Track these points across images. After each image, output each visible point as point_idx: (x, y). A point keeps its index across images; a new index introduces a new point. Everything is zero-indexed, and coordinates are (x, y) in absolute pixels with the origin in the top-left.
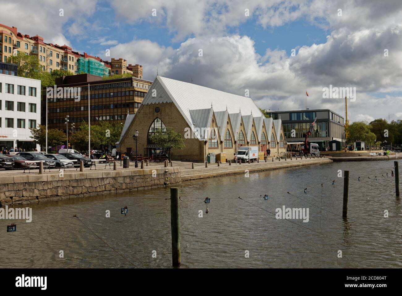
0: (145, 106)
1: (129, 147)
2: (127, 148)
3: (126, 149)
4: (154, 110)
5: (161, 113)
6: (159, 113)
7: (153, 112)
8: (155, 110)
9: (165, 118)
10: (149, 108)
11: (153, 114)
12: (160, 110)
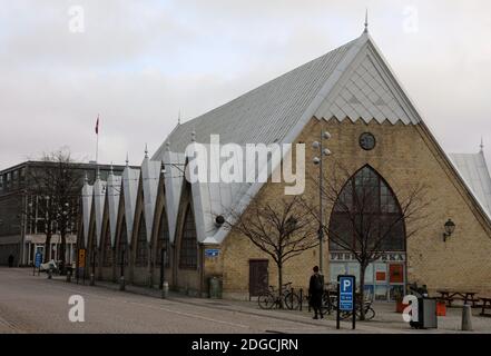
0: (322, 124)
1: (256, 257)
2: (252, 262)
3: (246, 263)
4: (357, 140)
5: (380, 154)
6: (373, 151)
7: (353, 146)
8: (361, 140)
9: (393, 169)
10: (340, 133)
11: (354, 152)
12: (377, 144)
